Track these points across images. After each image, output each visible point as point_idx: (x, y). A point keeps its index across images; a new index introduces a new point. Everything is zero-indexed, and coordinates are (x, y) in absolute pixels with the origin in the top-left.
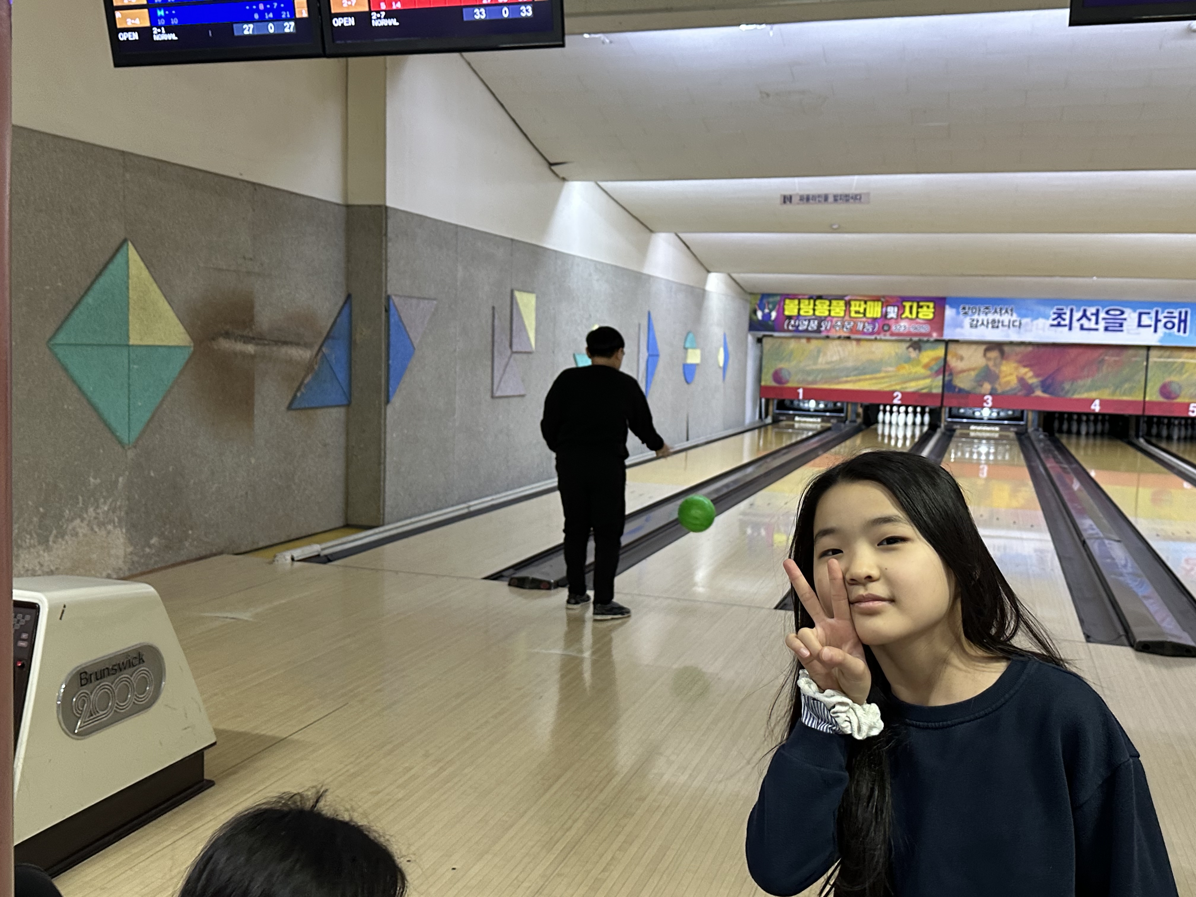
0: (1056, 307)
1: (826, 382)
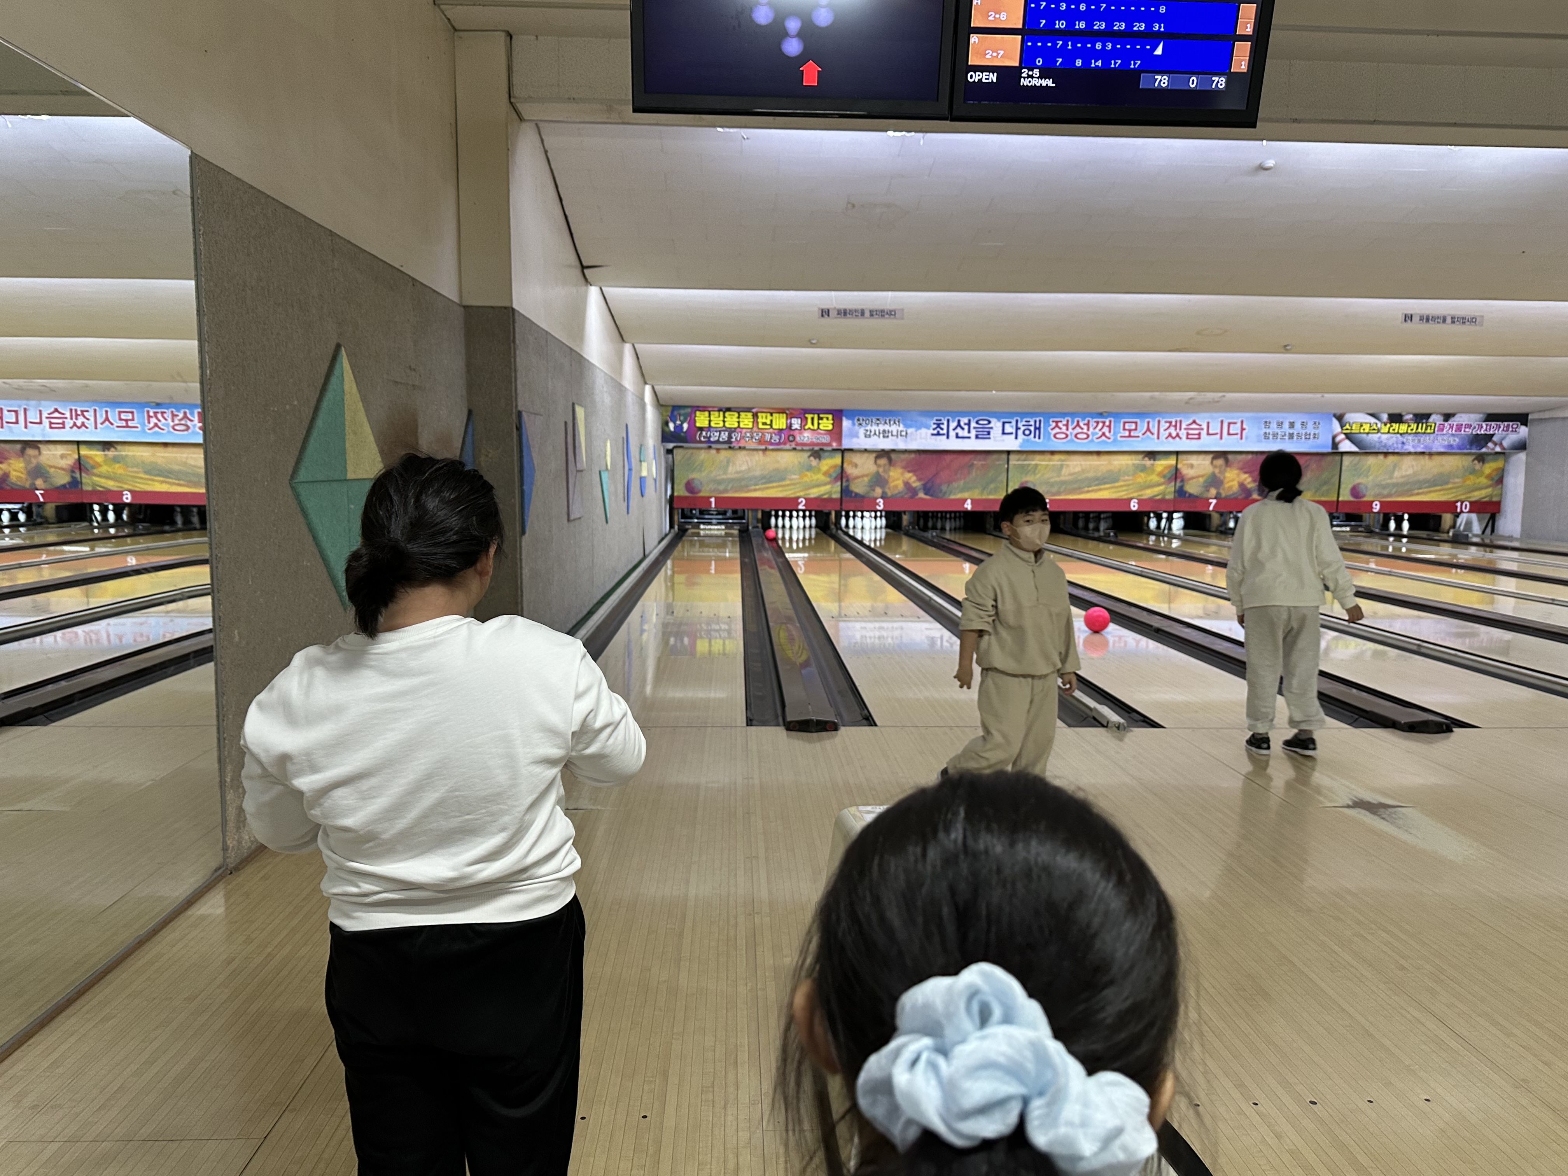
0: (935, 418)
1: (736, 491)
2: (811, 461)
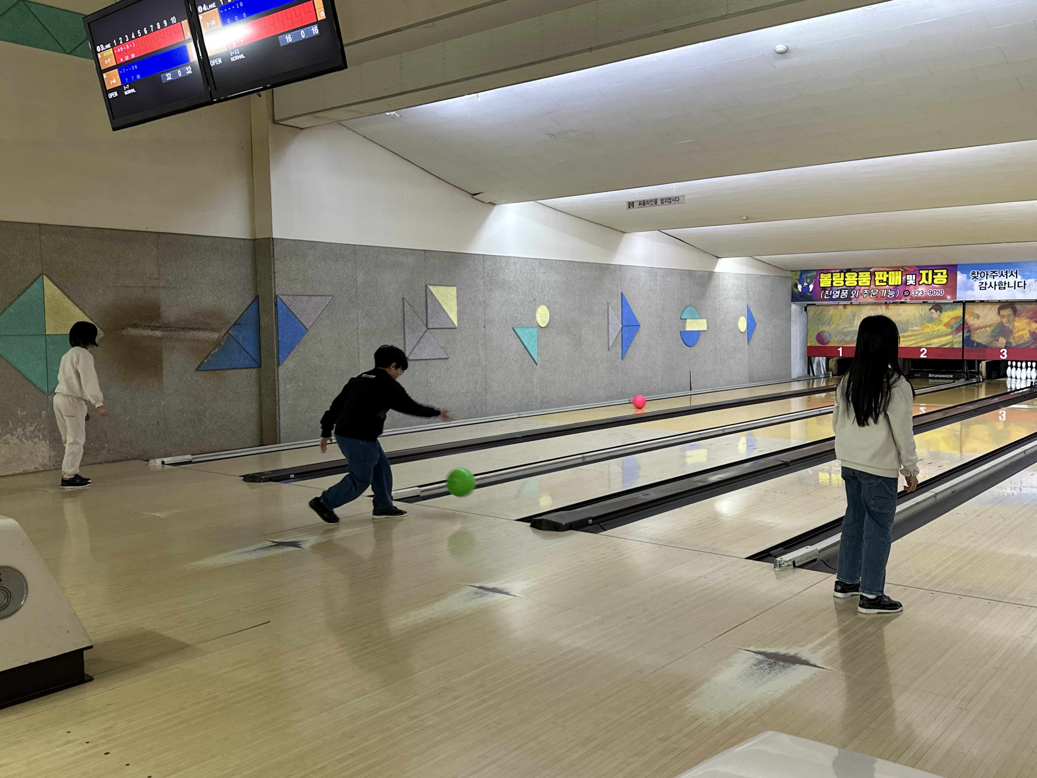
2: (932, 313)
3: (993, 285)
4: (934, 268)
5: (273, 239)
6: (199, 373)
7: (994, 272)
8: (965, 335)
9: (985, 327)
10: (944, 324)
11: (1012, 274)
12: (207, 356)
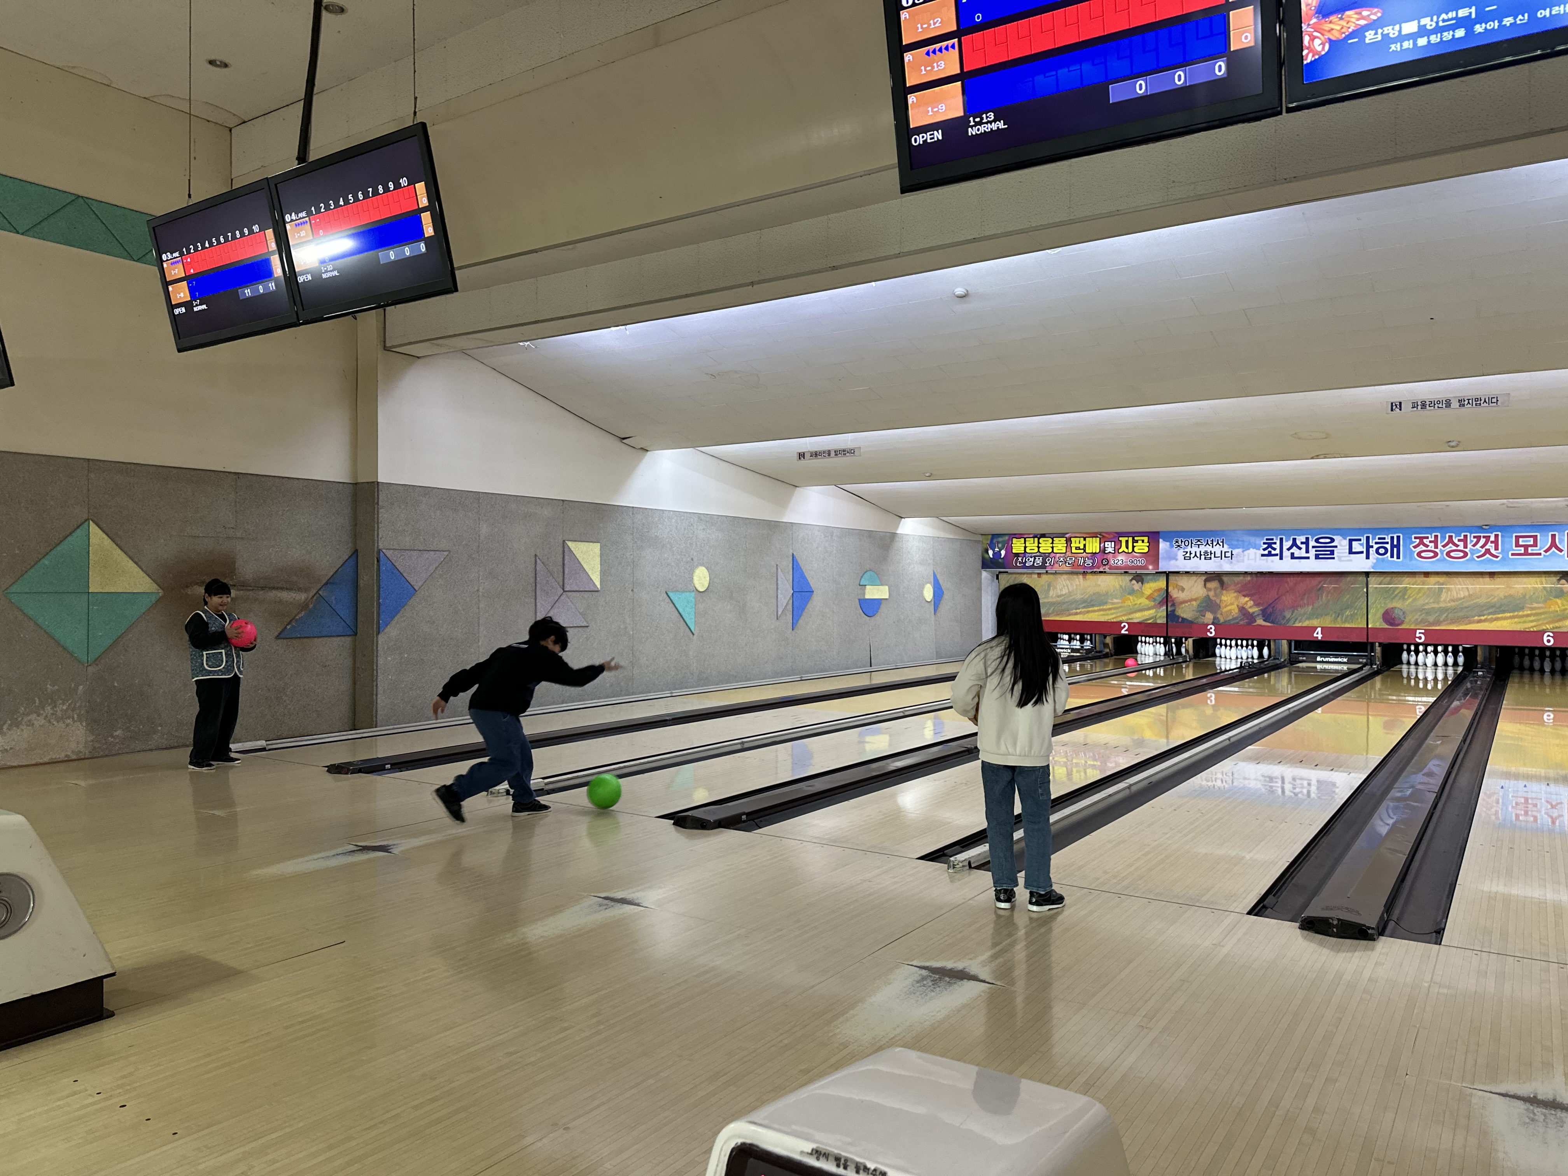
0: (1266, 537)
2: (1133, 584)
3: (1198, 555)
4: (1134, 535)
5: (378, 482)
6: (279, 641)
7: (1199, 541)
8: (1169, 609)
9: (1191, 600)
10: (1145, 596)
11: (1218, 543)
12: (291, 621)
